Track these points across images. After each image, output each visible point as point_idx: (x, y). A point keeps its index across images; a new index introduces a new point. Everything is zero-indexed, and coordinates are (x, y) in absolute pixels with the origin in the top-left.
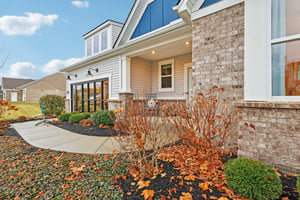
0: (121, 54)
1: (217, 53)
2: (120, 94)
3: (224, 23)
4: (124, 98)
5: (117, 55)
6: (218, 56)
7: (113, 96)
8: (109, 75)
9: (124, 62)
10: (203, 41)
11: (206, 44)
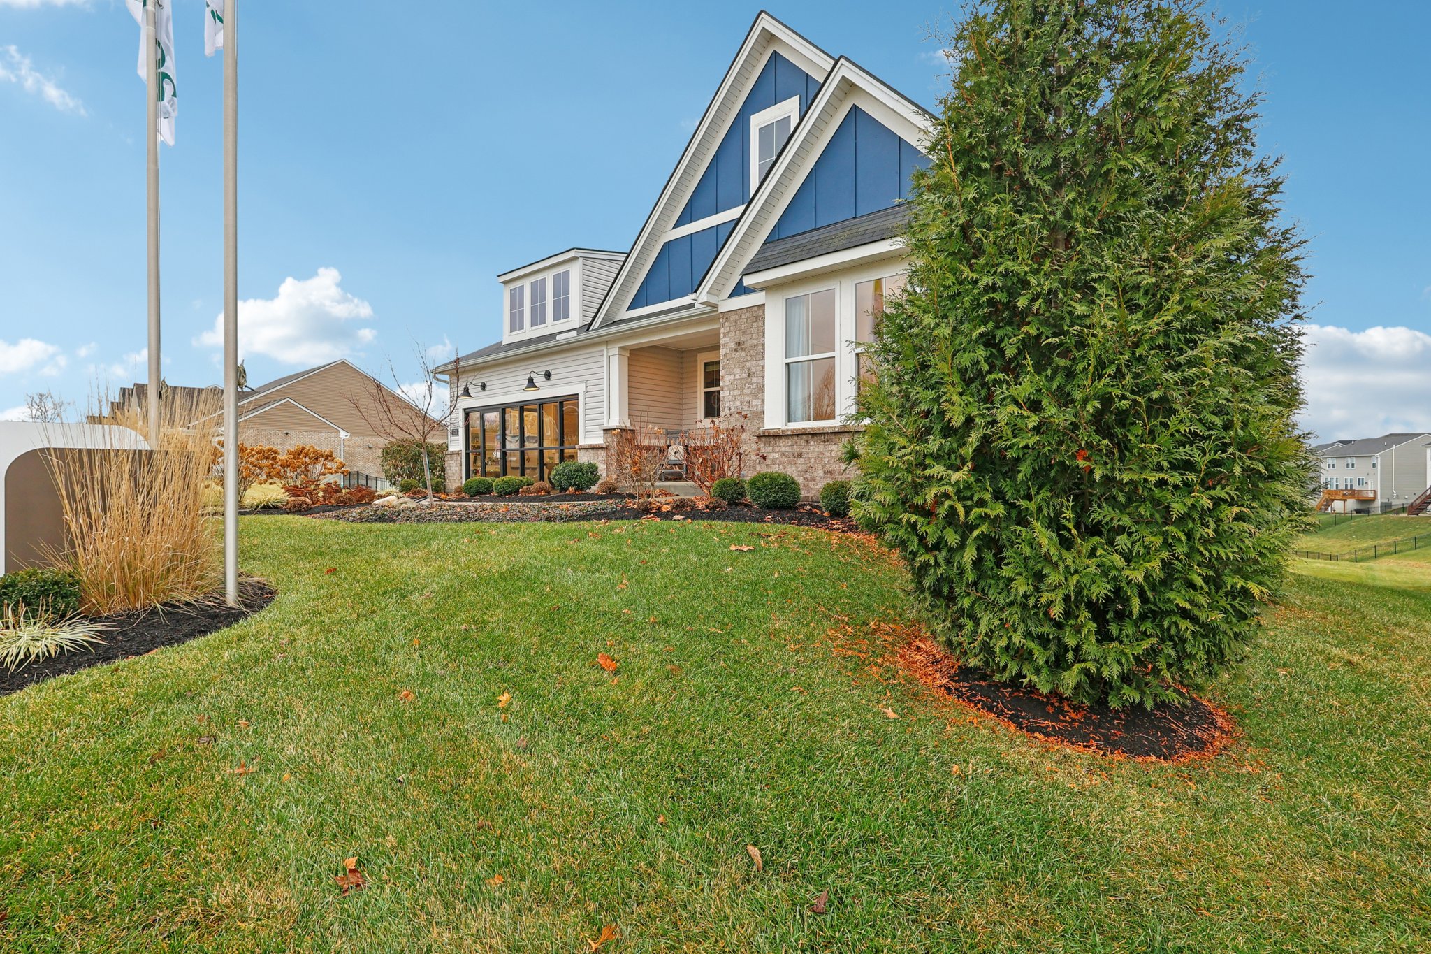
0: (607, 343)
1: (748, 365)
2: (606, 431)
3: (755, 325)
4: (614, 441)
5: (600, 343)
6: (749, 369)
7: (589, 435)
8: (578, 389)
9: (615, 361)
10: (733, 345)
11: (736, 350)
